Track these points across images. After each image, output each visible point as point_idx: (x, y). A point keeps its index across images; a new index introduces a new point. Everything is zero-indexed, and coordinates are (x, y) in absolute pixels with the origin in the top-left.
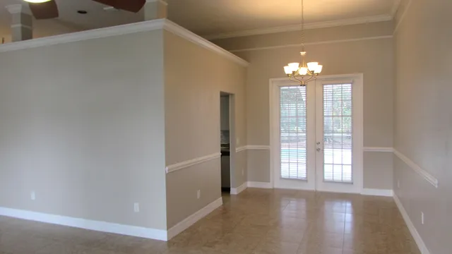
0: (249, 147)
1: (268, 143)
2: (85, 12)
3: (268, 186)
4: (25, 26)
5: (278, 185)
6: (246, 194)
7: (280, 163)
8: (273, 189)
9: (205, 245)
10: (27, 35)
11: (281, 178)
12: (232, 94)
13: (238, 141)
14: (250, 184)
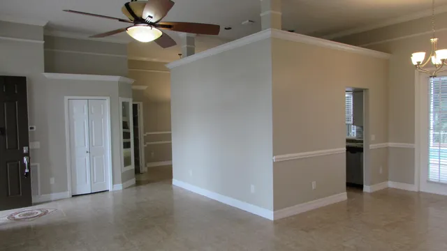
0: (391, 144)
1: (413, 142)
2: (230, 28)
3: (412, 188)
4: (189, 46)
5: (424, 188)
6: (384, 195)
7: (428, 164)
8: (419, 193)
9: (302, 230)
10: (191, 52)
11: (429, 182)
12: (365, 89)
13: (373, 137)
14: (391, 184)
